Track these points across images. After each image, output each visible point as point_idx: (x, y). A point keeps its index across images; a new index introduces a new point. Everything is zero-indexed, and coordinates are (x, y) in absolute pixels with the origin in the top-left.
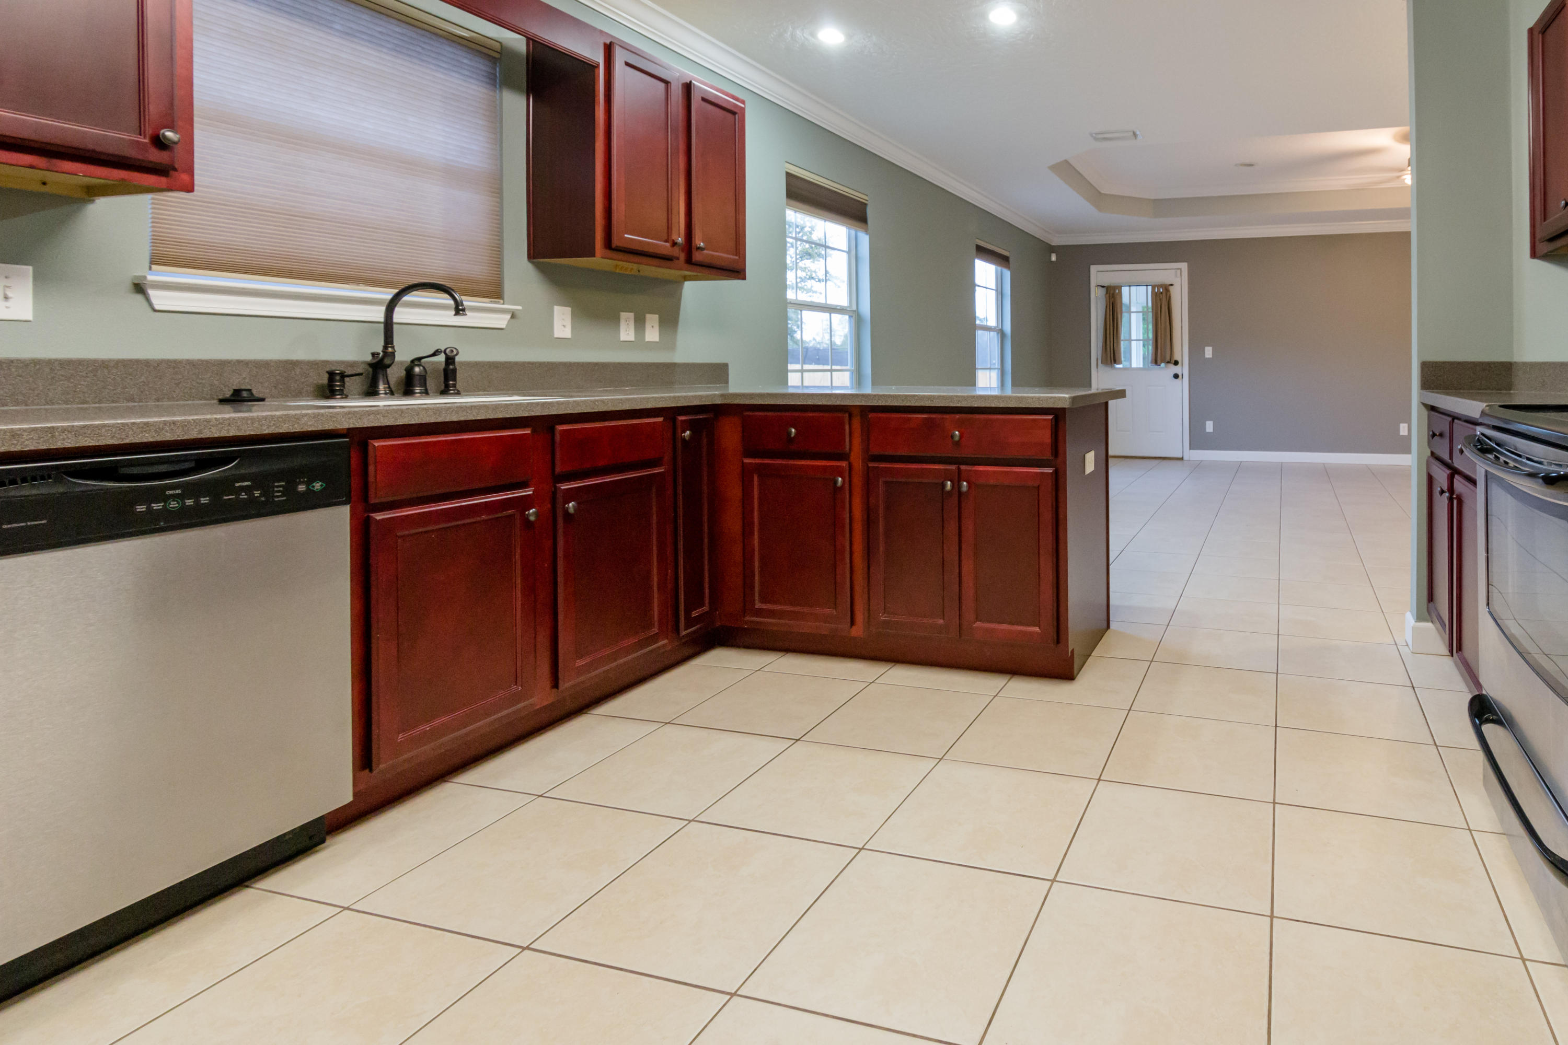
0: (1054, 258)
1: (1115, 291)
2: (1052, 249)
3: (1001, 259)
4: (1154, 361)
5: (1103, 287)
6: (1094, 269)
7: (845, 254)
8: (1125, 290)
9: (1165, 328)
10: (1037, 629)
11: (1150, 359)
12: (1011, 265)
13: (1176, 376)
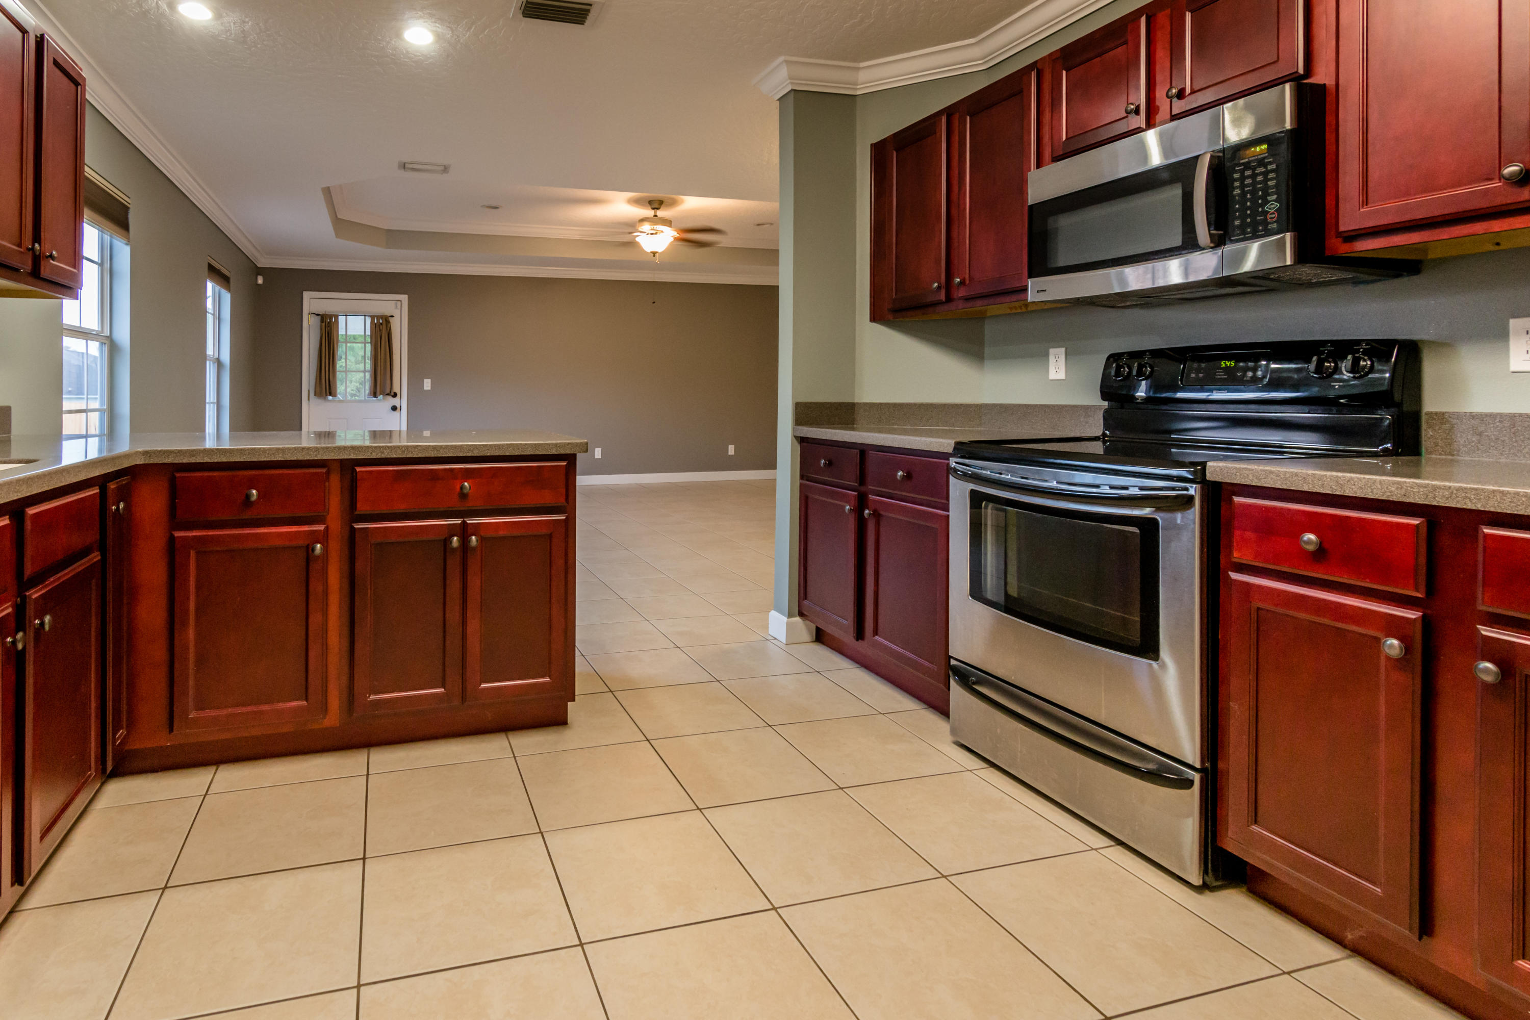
0: (260, 281)
1: (331, 319)
2: (259, 271)
3: (223, 279)
4: (372, 393)
5: (318, 315)
6: (307, 295)
7: (96, 266)
8: (342, 319)
9: (385, 359)
10: (547, 679)
11: (367, 392)
12: (231, 288)
13: (394, 408)
